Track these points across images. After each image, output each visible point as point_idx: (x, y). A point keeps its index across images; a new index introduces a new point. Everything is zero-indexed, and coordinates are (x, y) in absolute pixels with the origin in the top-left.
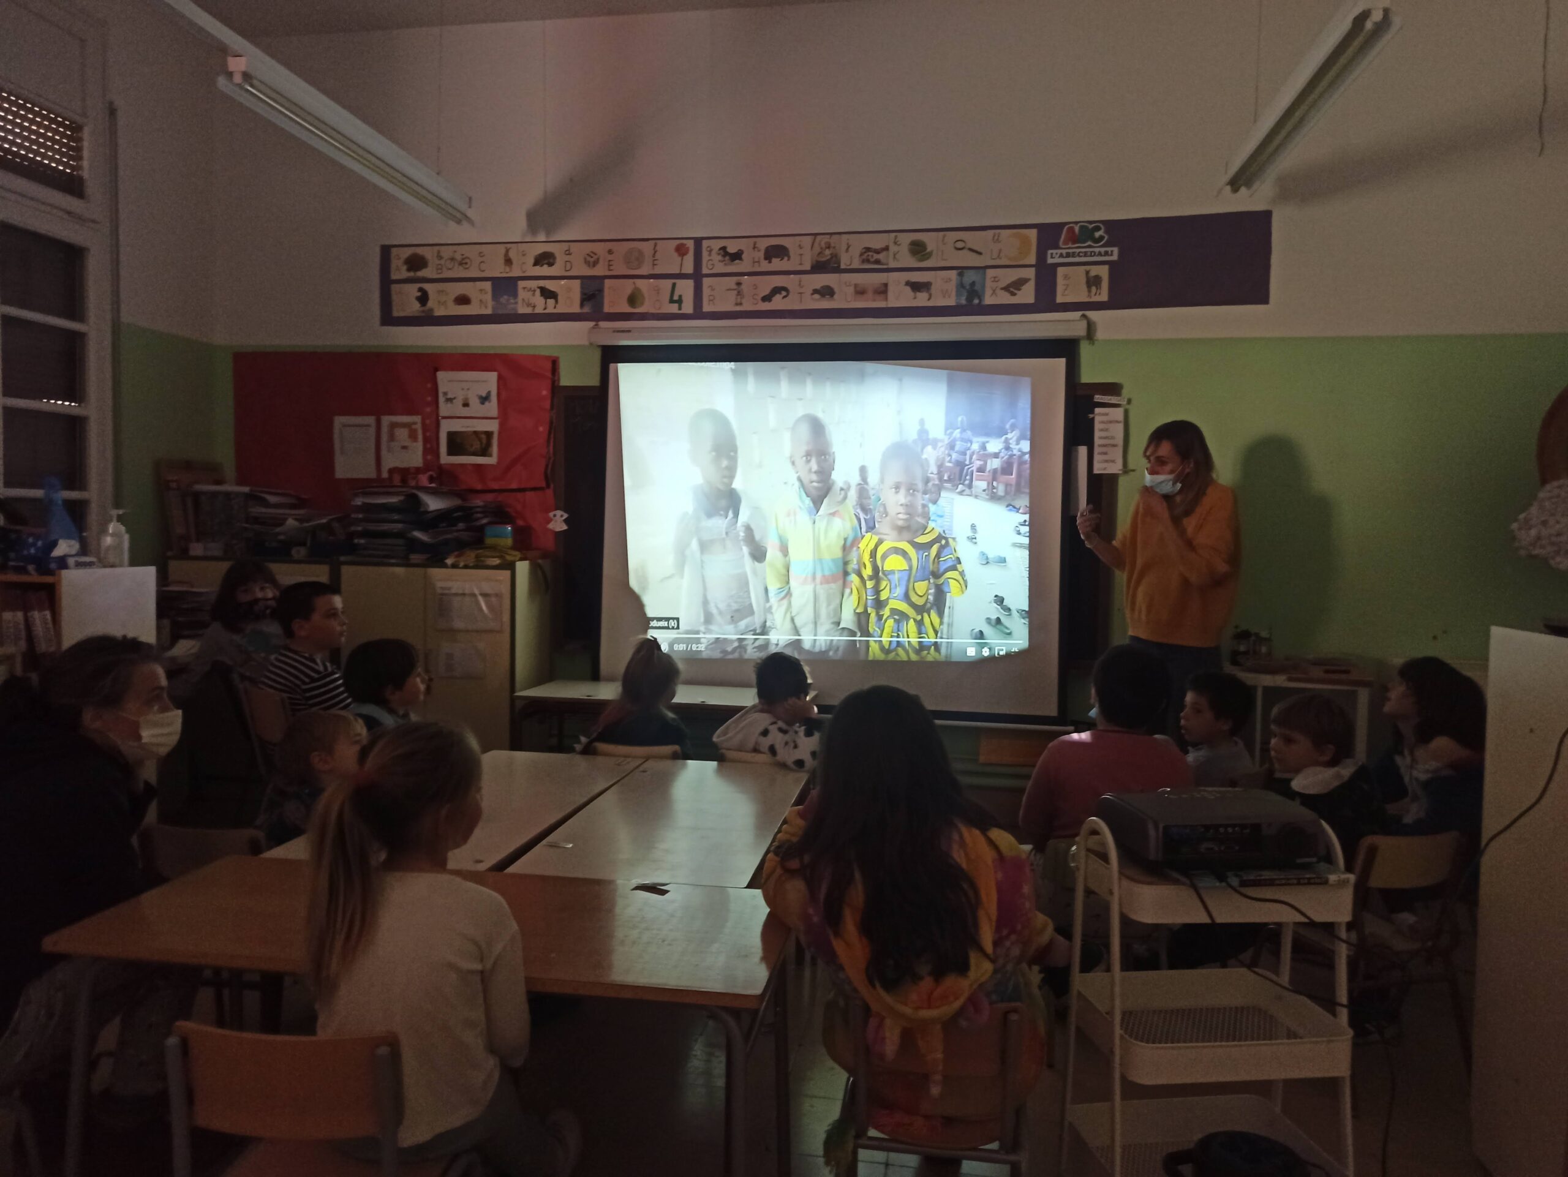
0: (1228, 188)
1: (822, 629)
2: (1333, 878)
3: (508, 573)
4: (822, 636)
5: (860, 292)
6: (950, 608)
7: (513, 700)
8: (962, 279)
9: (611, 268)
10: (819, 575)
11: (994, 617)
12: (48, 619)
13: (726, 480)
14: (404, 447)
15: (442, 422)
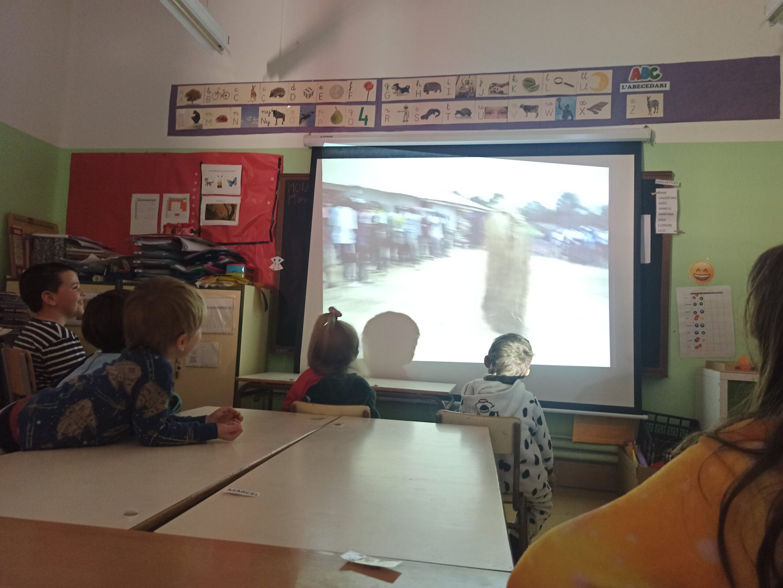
0: (767, 23)
3: (239, 292)
7: (237, 380)
8: (559, 104)
9: (322, 98)
15: (203, 198)
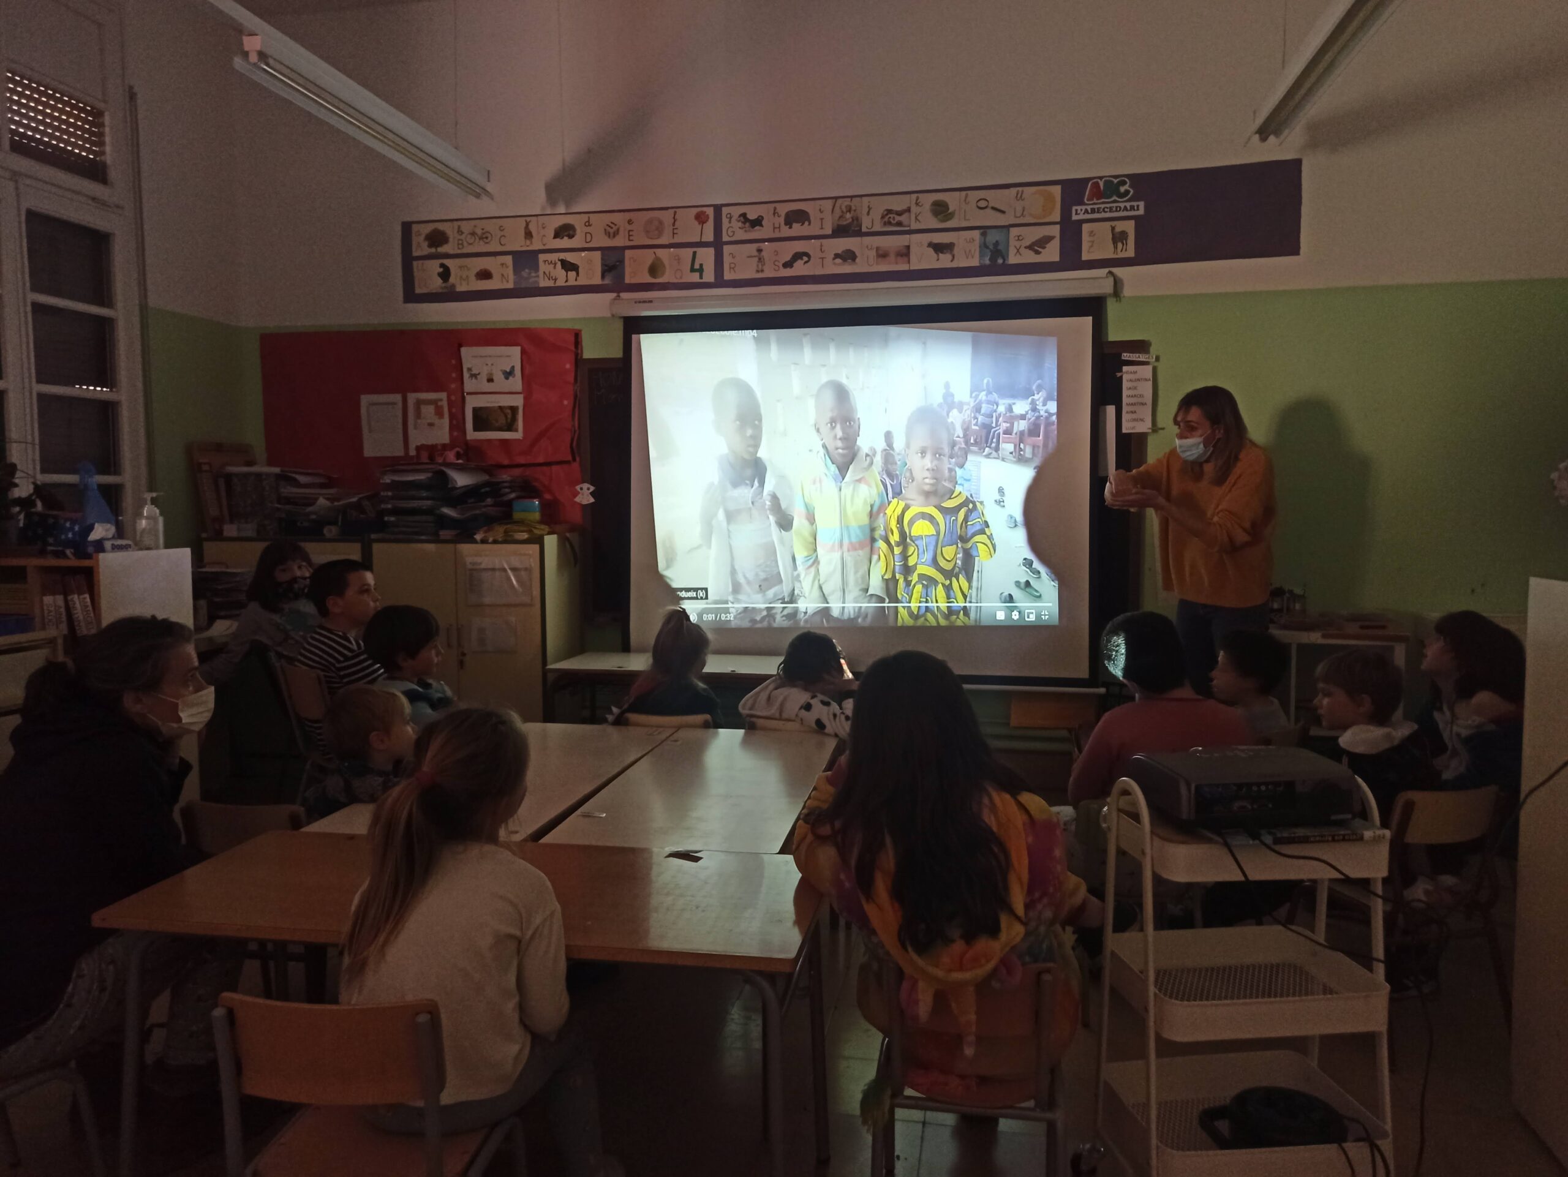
0: (1257, 136)
1: (850, 597)
2: (1368, 834)
3: (537, 547)
4: (849, 603)
5: (882, 255)
6: (978, 571)
7: (545, 673)
8: (985, 240)
9: (631, 238)
10: (846, 542)
11: (1023, 580)
12: (87, 602)
13: (751, 449)
14: (431, 425)
15: (468, 398)
